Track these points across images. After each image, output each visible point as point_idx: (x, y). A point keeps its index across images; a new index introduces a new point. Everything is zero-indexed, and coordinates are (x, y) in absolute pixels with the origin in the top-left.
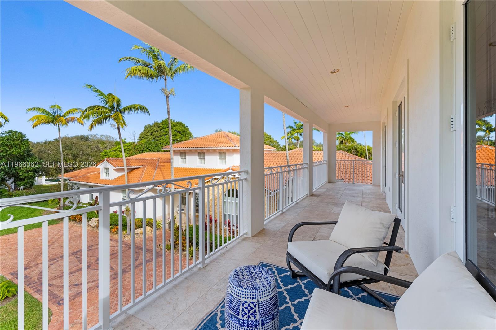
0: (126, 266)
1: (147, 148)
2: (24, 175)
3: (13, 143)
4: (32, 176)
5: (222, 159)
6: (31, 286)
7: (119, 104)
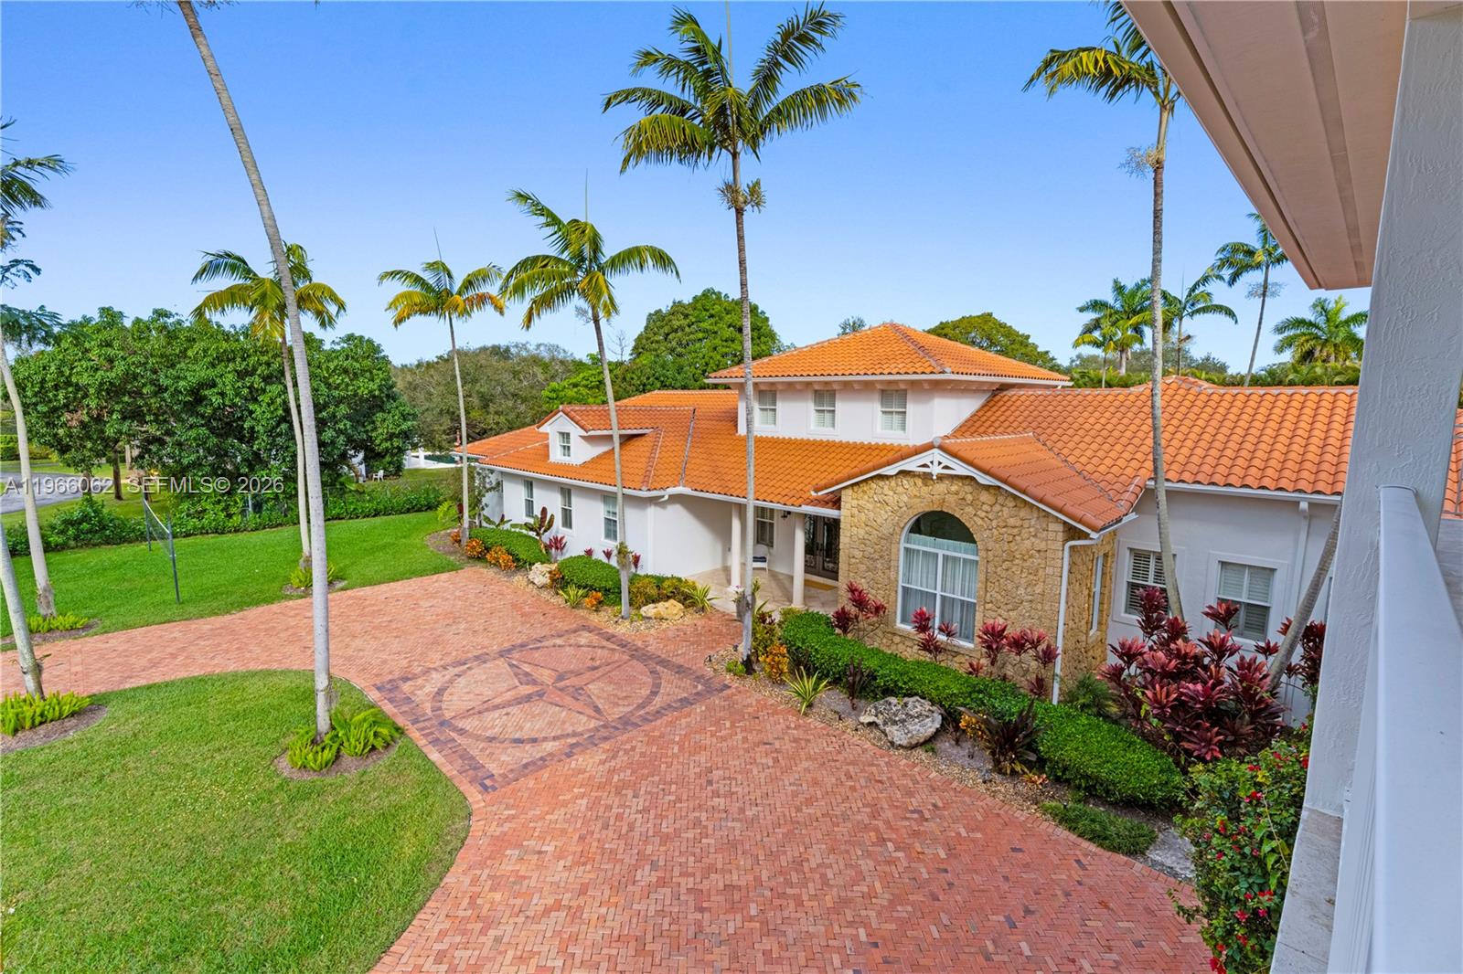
0: (631, 708)
1: (657, 379)
2: (385, 445)
3: (358, 365)
4: (398, 448)
5: (892, 412)
6: (421, 725)
7: (596, 249)
